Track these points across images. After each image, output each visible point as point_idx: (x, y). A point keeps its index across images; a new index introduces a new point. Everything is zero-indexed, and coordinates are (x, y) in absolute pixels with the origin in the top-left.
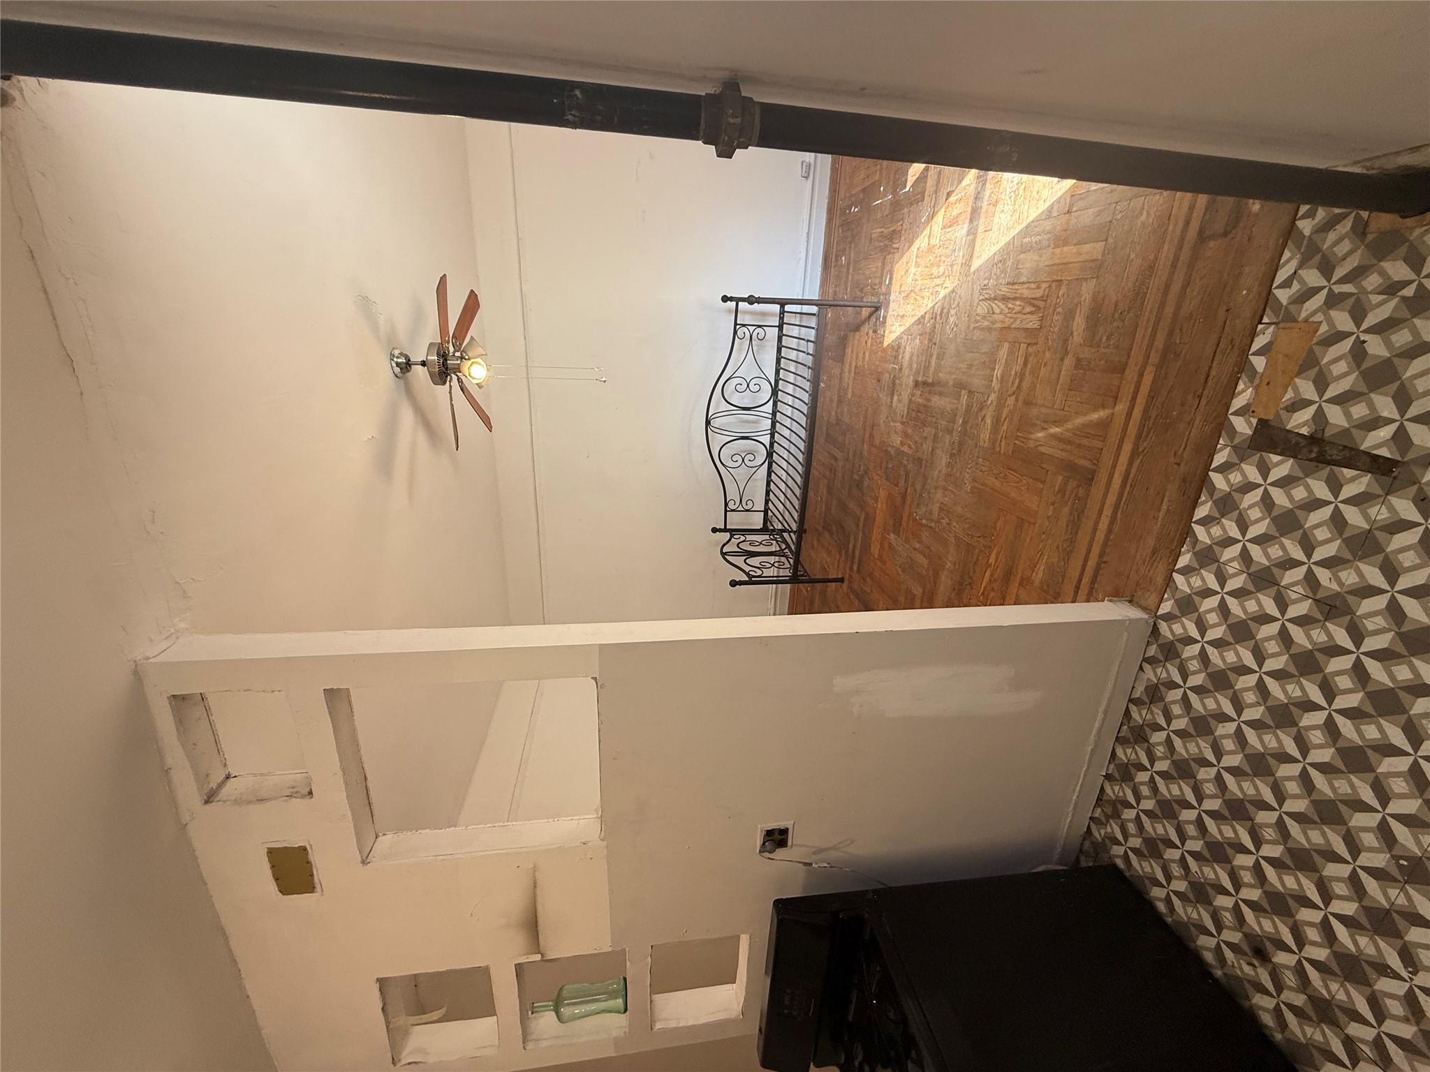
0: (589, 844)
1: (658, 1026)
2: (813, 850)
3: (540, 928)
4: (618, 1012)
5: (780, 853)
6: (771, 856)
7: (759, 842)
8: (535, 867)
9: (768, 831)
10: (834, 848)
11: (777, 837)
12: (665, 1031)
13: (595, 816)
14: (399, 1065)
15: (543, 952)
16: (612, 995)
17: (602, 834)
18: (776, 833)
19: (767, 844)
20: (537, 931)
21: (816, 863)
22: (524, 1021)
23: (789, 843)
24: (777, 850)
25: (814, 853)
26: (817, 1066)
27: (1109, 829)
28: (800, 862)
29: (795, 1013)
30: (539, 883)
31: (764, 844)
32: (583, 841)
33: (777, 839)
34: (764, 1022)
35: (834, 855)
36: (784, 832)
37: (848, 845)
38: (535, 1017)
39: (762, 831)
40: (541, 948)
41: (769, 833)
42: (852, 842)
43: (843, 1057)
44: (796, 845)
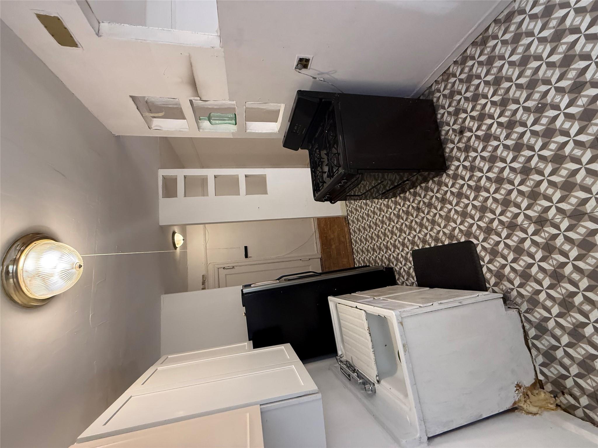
0: (215, 48)
1: (248, 131)
2: (318, 72)
3: (197, 86)
4: (233, 124)
5: (304, 71)
6: (300, 71)
7: (295, 63)
8: (189, 55)
9: (300, 59)
10: (327, 73)
11: (304, 62)
12: (250, 133)
13: (216, 35)
14: (152, 129)
15: (201, 97)
16: (231, 119)
17: (221, 44)
18: (304, 61)
19: (299, 65)
20: (196, 87)
21: (318, 78)
22: (197, 123)
23: (309, 67)
24: (303, 69)
25: (318, 74)
26: (301, 149)
27: (440, 86)
28: (311, 76)
29: (298, 132)
30: (193, 65)
31: (297, 65)
32: (212, 46)
33: (304, 63)
34: (286, 134)
35: (326, 76)
36: (307, 60)
37: (334, 73)
38: (201, 122)
39: (298, 58)
40: (199, 95)
41: (301, 60)
42: (336, 72)
43: (311, 147)
44: (312, 69)
